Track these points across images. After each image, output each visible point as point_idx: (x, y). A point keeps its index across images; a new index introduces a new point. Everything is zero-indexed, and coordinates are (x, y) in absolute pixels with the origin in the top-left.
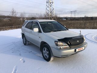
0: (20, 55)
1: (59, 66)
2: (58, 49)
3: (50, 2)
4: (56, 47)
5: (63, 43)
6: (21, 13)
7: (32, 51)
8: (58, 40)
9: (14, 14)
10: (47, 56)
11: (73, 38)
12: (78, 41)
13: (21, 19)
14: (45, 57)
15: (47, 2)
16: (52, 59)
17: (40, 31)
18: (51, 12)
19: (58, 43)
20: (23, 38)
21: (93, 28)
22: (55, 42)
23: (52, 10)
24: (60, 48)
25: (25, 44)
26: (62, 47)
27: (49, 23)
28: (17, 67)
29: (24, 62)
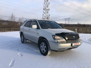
0: (18, 50)
1: (56, 59)
2: (55, 42)
3: (47, 9)
4: (53, 40)
5: (60, 37)
6: (20, 18)
7: (30, 48)
8: (56, 34)
9: (13, 18)
10: (44, 50)
11: (69, 34)
12: (74, 37)
13: (19, 24)
14: (42, 52)
15: (44, 9)
16: (49, 53)
17: (38, 28)
18: (47, 18)
19: (56, 38)
20: (21, 37)
21: (86, 33)
22: (53, 36)
23: (48, 16)
24: (58, 41)
25: (23, 42)
26: (59, 41)
27: (46, 22)
28: (14, 59)
29: (22, 56)
